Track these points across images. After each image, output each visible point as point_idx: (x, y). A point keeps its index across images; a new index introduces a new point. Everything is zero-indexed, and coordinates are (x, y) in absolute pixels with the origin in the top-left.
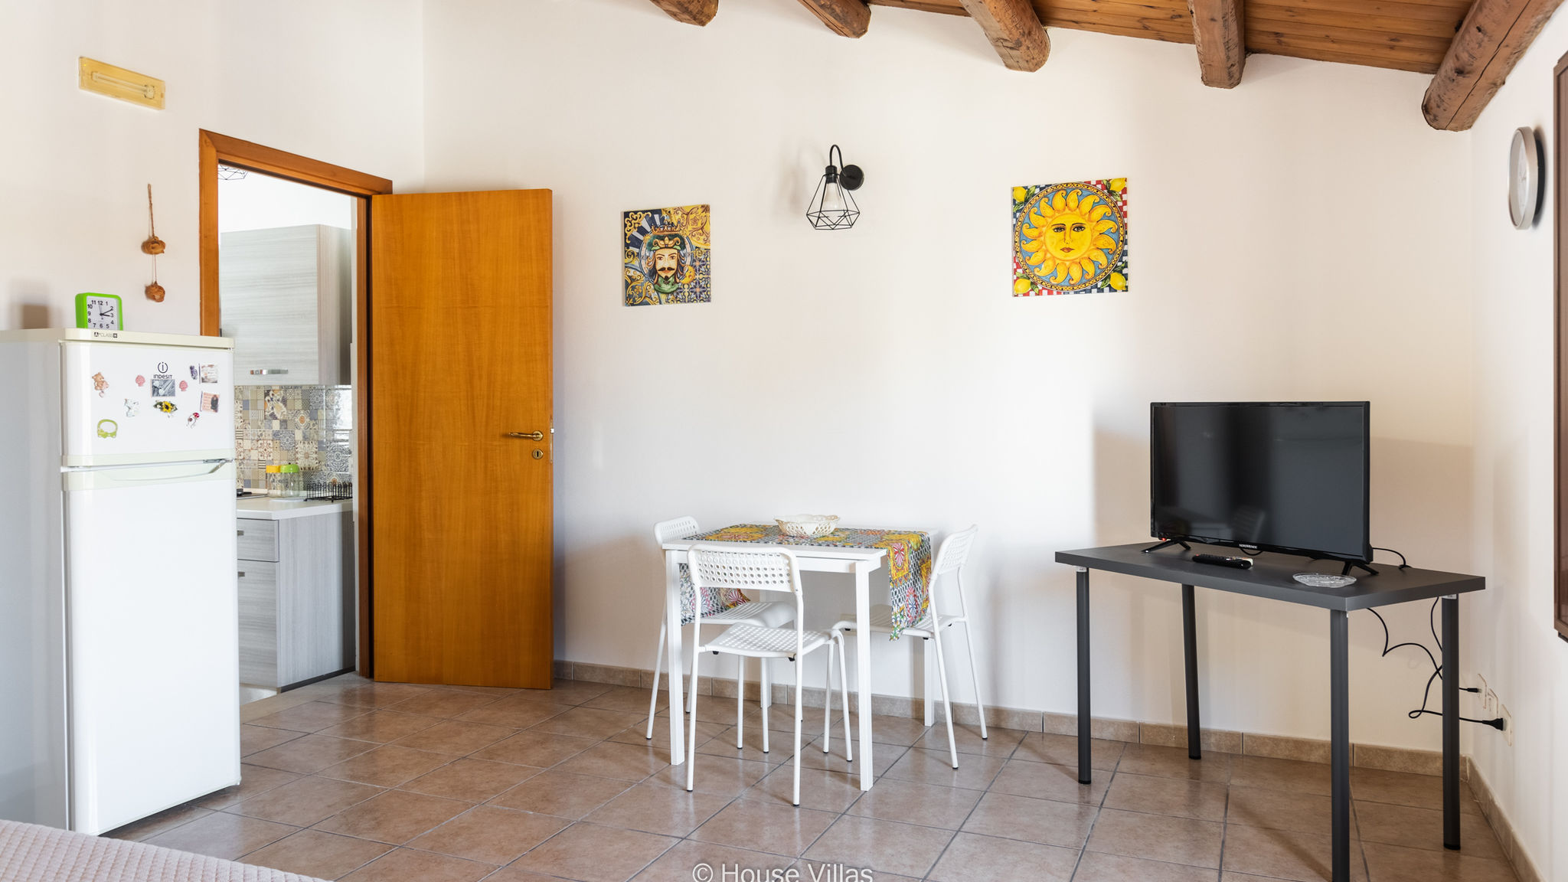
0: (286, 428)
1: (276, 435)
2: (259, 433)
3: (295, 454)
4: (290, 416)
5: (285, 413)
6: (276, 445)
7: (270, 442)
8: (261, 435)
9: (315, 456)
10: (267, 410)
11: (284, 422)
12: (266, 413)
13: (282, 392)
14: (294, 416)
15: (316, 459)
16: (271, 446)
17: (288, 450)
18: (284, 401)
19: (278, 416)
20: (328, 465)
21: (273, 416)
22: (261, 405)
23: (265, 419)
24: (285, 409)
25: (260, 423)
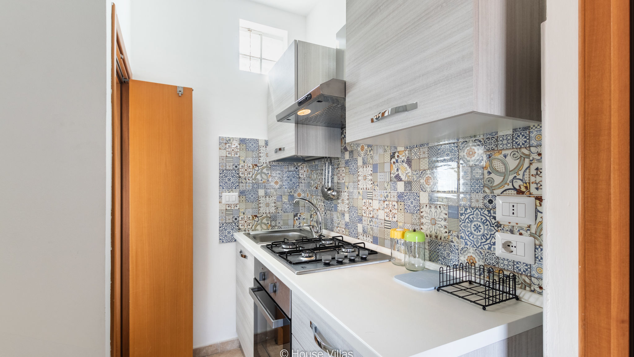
0: (410, 190)
1: (400, 196)
2: (386, 194)
3: (419, 219)
4: (415, 177)
5: (410, 174)
6: (401, 207)
7: (395, 203)
8: (387, 196)
9: (443, 223)
10: (392, 172)
11: (408, 184)
12: (392, 175)
13: (407, 152)
14: (420, 176)
15: (446, 227)
16: (396, 207)
17: (413, 213)
18: (409, 162)
19: (403, 177)
20: (462, 238)
21: (398, 178)
22: (387, 167)
23: (391, 181)
24: (409, 170)
25: (386, 184)
